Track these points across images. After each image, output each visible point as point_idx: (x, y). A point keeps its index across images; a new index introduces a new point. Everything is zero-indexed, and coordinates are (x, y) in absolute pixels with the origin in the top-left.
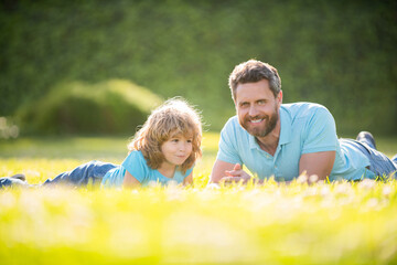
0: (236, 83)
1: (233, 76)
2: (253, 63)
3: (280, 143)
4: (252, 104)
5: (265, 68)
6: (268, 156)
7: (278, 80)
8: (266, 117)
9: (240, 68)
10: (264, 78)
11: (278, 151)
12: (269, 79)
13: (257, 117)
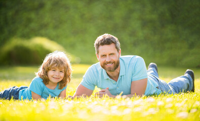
0: (98, 45)
1: (96, 42)
2: (107, 36)
3: (120, 75)
4: (108, 56)
5: (112, 38)
6: (114, 82)
7: (119, 43)
8: (114, 62)
9: (100, 38)
10: (113, 42)
11: (119, 79)
12: (115, 43)
13: (110, 62)
